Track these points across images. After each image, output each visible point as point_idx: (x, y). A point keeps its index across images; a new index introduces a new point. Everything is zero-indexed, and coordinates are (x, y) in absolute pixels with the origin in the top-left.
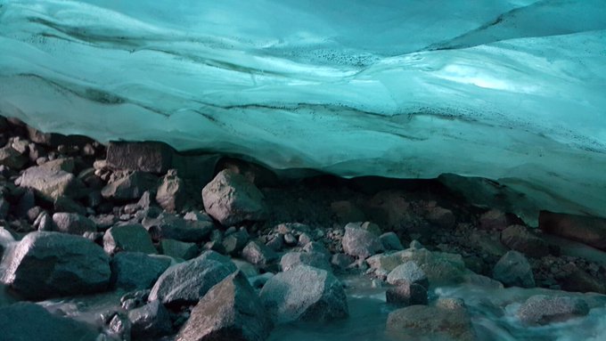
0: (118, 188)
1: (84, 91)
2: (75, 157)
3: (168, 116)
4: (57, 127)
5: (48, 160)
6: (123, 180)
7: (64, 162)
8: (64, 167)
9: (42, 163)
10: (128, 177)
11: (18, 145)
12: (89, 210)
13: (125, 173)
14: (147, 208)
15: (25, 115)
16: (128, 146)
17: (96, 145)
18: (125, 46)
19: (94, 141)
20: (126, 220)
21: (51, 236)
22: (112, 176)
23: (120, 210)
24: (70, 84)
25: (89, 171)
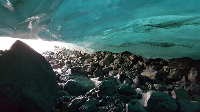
0: (173, 75)
1: (160, 44)
2: (157, 65)
3: (191, 47)
4: (152, 57)
5: (149, 67)
6: (174, 72)
7: (154, 67)
8: (154, 69)
9: (147, 68)
10: (176, 71)
11: (140, 63)
12: (164, 83)
13: (175, 70)
14: (185, 82)
15: (142, 54)
16: (175, 60)
17: (163, 61)
18: (176, 26)
19: (163, 60)
20: (177, 87)
21: (156, 92)
22: (170, 71)
23: (175, 83)
24: (156, 43)
25: (162, 70)
